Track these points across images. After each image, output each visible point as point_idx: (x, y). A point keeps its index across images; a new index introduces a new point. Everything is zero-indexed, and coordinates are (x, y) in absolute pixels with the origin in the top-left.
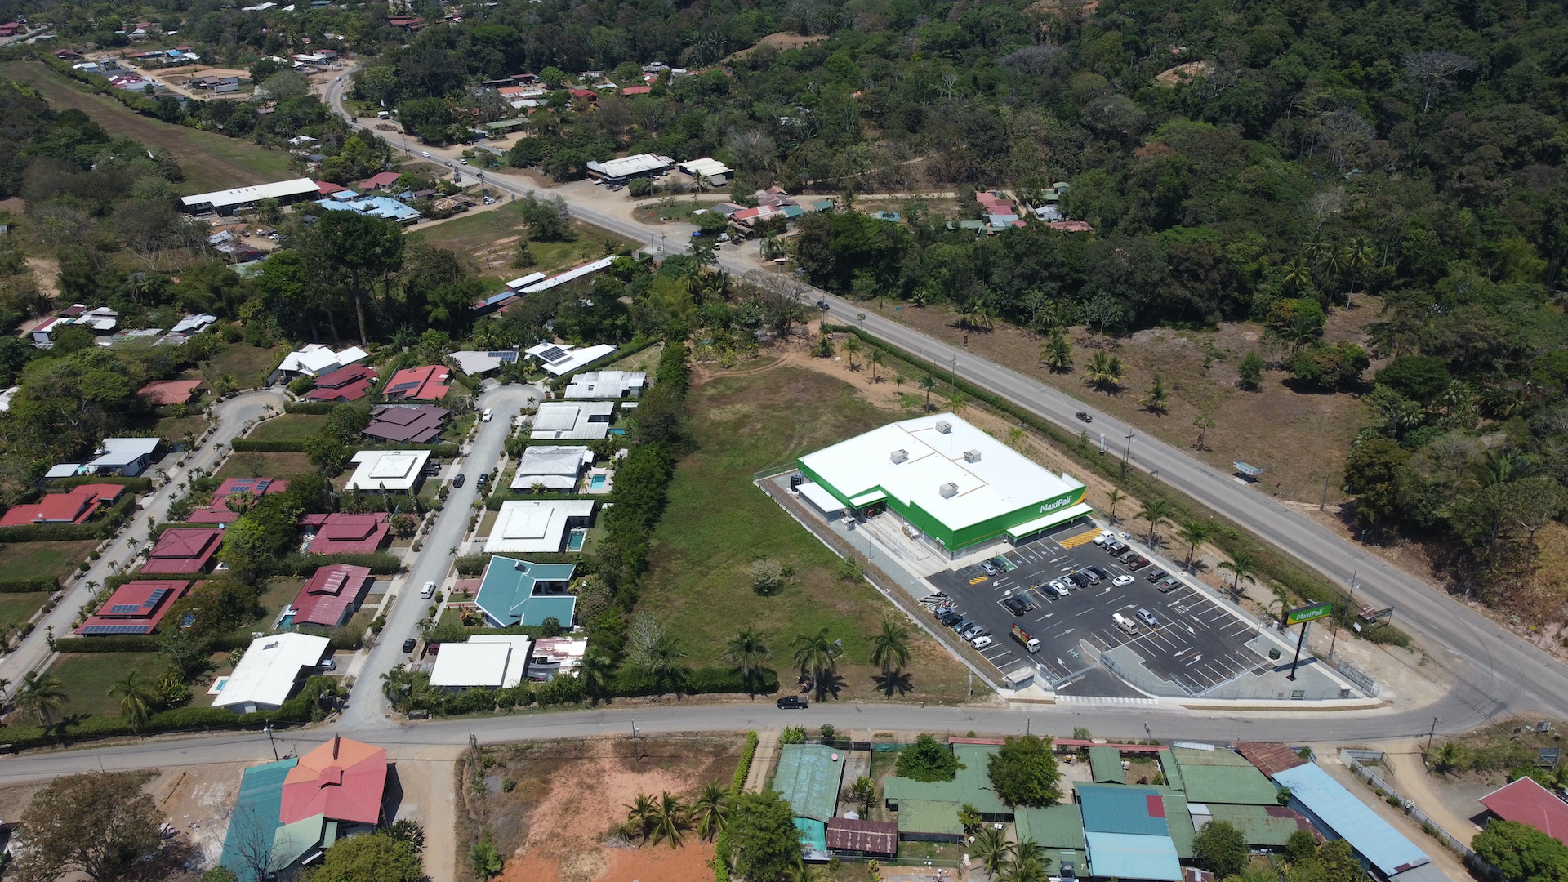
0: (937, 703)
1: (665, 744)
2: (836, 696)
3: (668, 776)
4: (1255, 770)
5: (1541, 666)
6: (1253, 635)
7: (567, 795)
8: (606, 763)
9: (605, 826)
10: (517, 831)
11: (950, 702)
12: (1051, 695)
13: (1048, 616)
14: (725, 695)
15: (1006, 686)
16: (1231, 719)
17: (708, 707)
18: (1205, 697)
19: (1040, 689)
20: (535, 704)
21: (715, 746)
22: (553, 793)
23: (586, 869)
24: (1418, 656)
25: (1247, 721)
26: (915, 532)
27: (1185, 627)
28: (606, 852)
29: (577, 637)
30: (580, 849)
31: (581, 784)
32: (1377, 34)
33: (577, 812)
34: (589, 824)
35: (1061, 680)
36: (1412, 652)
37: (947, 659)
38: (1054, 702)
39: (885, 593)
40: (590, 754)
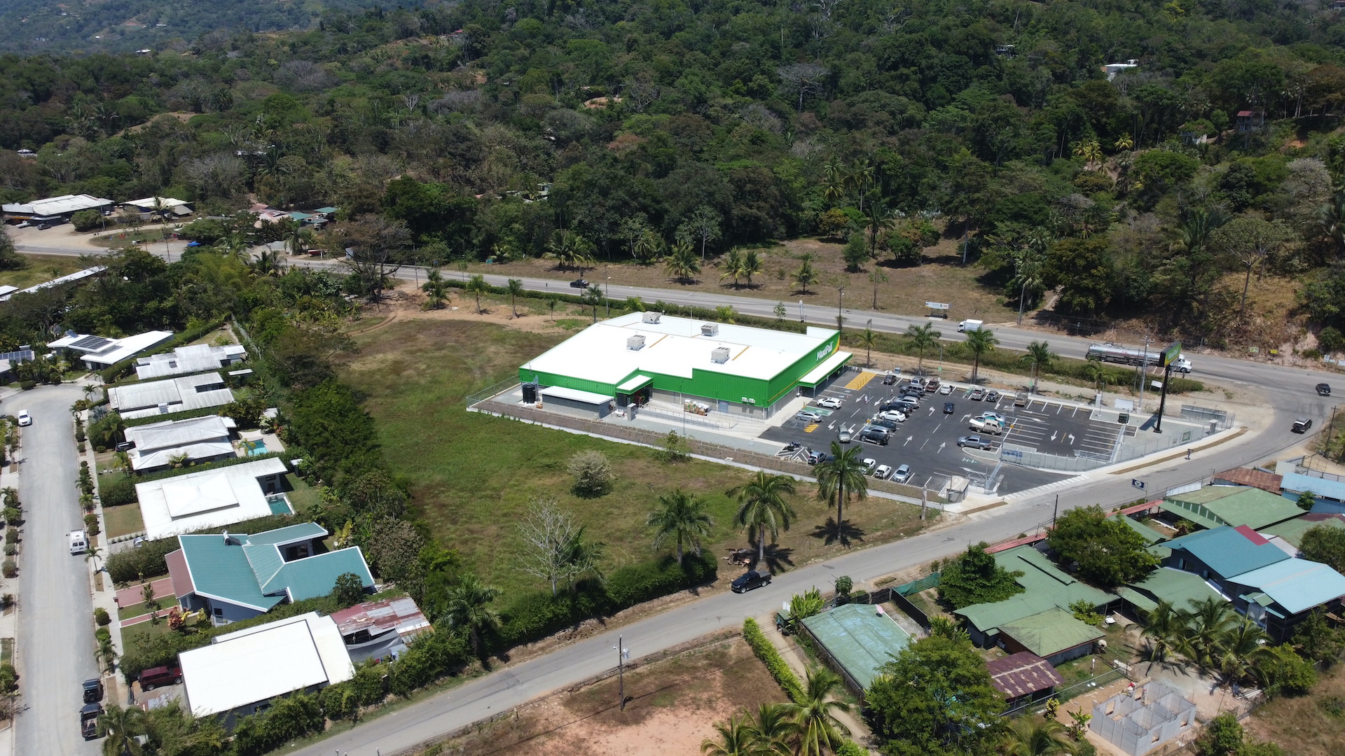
0: (899, 537)
2: (790, 563)
3: (683, 712)
4: (1257, 490)
6: (1087, 412)
8: (577, 728)
11: (911, 532)
12: (995, 498)
13: (910, 438)
14: (656, 602)
15: (949, 501)
16: (1158, 472)
17: (645, 622)
18: (1118, 462)
19: (978, 496)
20: (391, 697)
21: (706, 658)
24: (1220, 394)
25: (1174, 470)
26: (703, 405)
29: (390, 597)
32: (747, 58)
35: (988, 483)
36: (1211, 392)
38: (1003, 503)
39: (728, 461)
40: (540, 728)
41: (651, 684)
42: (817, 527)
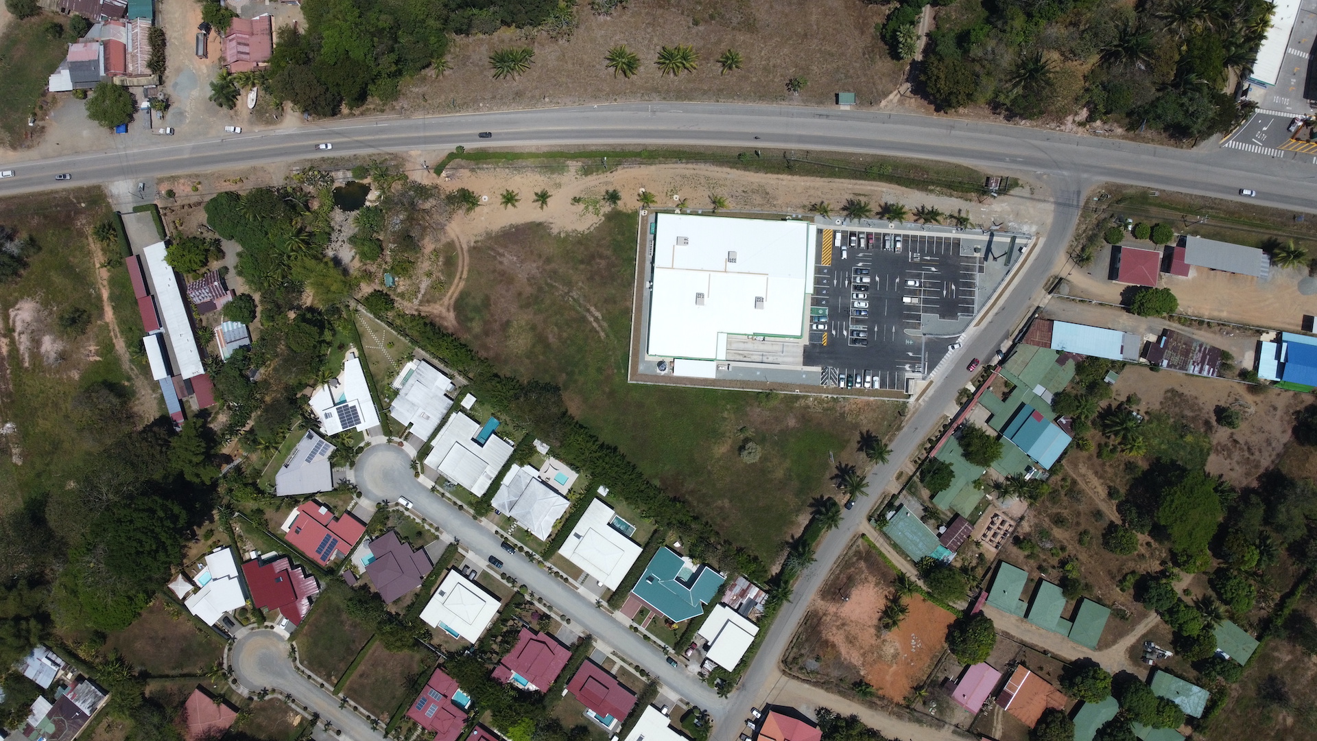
1: (837, 577)
3: (860, 587)
4: (1041, 348)
5: (1074, 147)
6: (957, 243)
7: (842, 637)
8: (832, 608)
9: (873, 631)
10: (850, 667)
12: (928, 379)
13: (877, 329)
15: (909, 396)
18: (978, 312)
19: (921, 381)
21: (855, 555)
22: (836, 642)
23: (892, 651)
24: (1028, 188)
25: (1003, 308)
27: (930, 270)
28: (887, 638)
30: (879, 648)
31: (838, 628)
33: (855, 638)
34: (868, 637)
35: (922, 365)
36: (1023, 187)
37: (868, 404)
38: (931, 382)
39: (797, 392)
40: (821, 614)
41: (843, 577)
42: (859, 442)
